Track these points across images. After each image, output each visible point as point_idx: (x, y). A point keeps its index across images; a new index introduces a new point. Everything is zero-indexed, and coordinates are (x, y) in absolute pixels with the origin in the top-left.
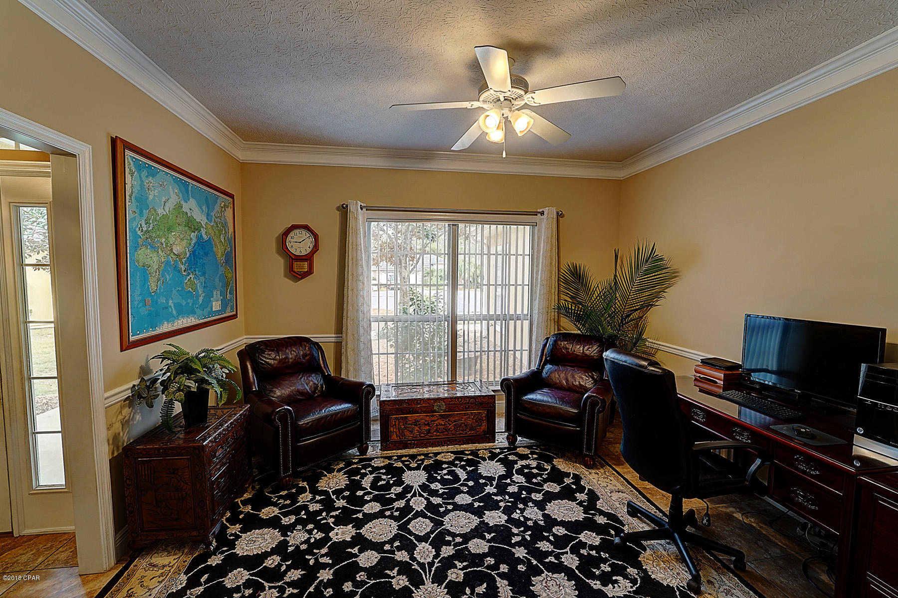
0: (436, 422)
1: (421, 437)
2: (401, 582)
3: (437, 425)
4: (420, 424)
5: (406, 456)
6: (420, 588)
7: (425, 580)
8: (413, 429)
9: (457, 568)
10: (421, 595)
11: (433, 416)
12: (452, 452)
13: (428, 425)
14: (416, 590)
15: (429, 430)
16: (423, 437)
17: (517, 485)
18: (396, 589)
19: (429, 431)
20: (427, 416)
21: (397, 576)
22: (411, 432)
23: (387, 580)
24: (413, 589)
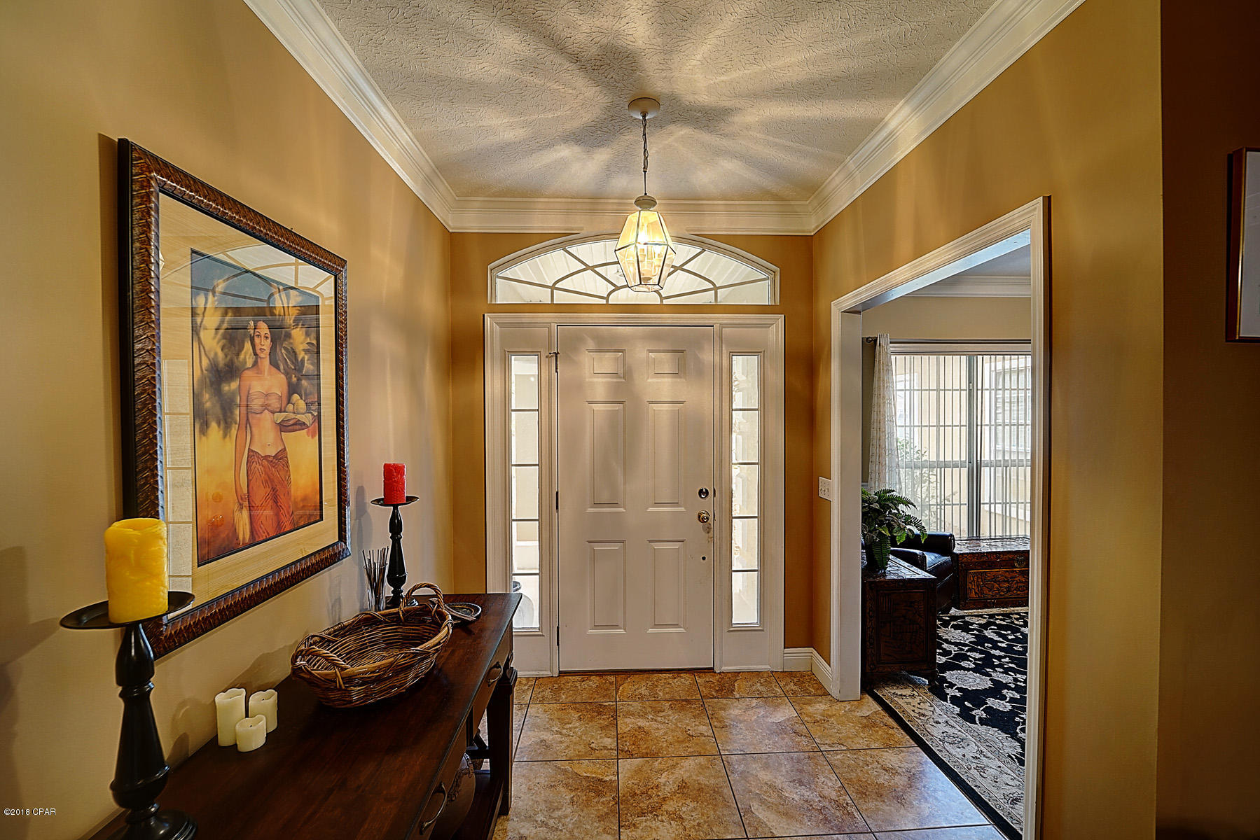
0: (1016, 579)
1: (1001, 595)
3: (1017, 582)
4: (999, 581)
5: (998, 615)
8: (993, 586)
11: (1013, 571)
13: (1008, 581)
16: (1003, 595)
19: (1009, 589)
20: (1007, 571)
22: (990, 590)
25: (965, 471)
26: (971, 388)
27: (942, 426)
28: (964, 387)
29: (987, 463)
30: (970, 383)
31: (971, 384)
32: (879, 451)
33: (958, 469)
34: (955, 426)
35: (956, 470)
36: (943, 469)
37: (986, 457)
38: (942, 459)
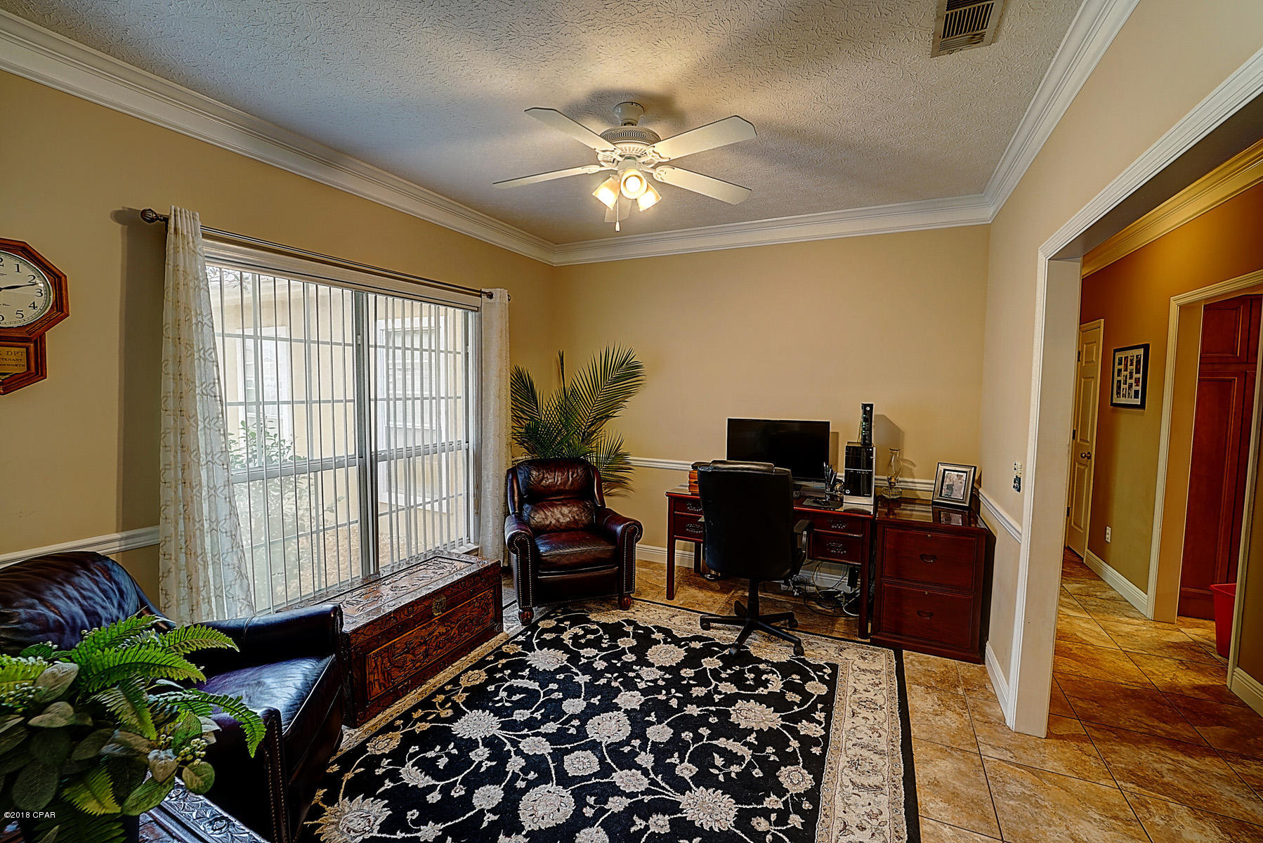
0: (435, 633)
1: (417, 668)
2: (660, 822)
3: (436, 637)
4: (413, 647)
6: (683, 810)
7: (673, 799)
8: (404, 660)
9: (677, 765)
10: (694, 812)
12: (472, 668)
13: (425, 643)
14: (682, 814)
15: (426, 651)
16: (420, 667)
17: (597, 658)
18: (667, 832)
19: (426, 654)
21: (647, 822)
22: (401, 668)
23: (647, 835)
24: (679, 815)
25: (354, 471)
26: (359, 342)
27: (316, 402)
28: (349, 340)
29: (385, 455)
30: (358, 334)
31: (359, 337)
32: (182, 457)
33: (343, 470)
34: (338, 401)
35: (341, 472)
36: (319, 473)
37: (382, 447)
38: (317, 456)
